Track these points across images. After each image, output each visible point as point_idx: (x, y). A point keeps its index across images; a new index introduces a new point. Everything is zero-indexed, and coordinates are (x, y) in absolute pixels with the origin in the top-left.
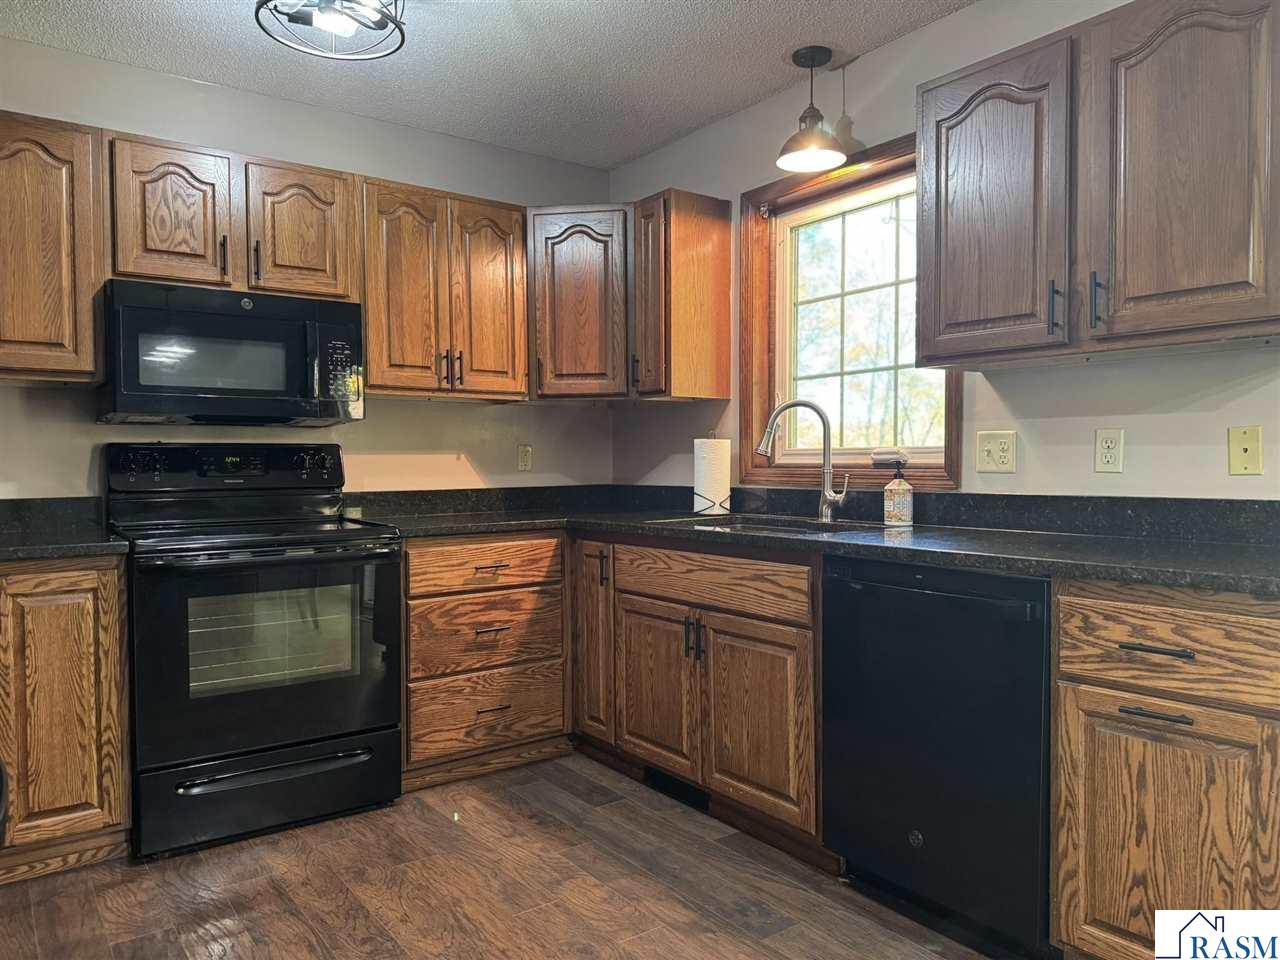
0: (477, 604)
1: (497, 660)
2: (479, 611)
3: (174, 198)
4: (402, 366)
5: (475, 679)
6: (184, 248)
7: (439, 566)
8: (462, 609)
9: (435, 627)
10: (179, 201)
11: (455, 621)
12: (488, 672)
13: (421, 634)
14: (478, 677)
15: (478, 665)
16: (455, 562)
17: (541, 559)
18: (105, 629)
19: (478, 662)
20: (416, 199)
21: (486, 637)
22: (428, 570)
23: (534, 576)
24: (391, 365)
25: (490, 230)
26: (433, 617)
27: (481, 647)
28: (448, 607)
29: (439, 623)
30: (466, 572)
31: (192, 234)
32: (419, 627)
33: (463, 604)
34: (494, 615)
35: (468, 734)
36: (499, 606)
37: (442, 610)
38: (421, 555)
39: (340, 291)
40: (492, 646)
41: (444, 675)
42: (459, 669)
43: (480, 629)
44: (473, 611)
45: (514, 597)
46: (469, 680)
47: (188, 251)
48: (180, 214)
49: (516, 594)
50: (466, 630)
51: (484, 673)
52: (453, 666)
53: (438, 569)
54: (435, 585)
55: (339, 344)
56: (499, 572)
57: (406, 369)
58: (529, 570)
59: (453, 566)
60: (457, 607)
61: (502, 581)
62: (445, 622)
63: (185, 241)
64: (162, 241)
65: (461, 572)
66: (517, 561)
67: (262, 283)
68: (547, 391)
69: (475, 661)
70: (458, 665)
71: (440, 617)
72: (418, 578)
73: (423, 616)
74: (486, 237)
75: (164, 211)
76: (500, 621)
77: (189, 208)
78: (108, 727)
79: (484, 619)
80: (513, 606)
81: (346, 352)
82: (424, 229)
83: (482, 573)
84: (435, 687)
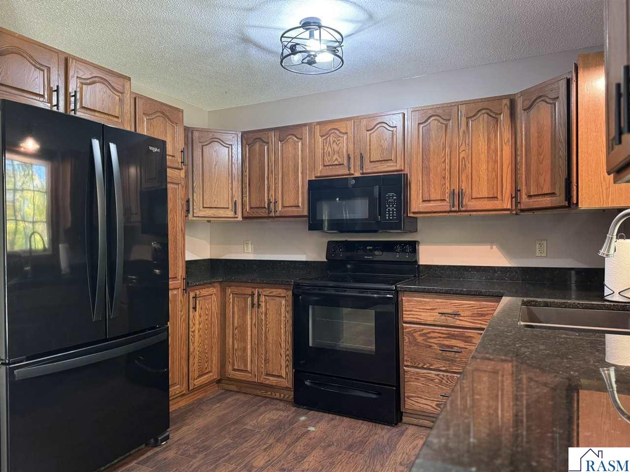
0: (443, 334)
1: (455, 369)
2: (444, 338)
3: (333, 143)
4: (429, 201)
5: (441, 376)
6: (336, 163)
7: (419, 309)
8: (432, 335)
9: (417, 341)
10: (335, 143)
11: (428, 340)
12: (449, 374)
13: (410, 342)
14: (444, 375)
15: (443, 369)
16: (429, 308)
17: (487, 314)
18: (288, 312)
19: (443, 367)
20: (439, 111)
21: (448, 354)
22: (413, 309)
23: (481, 324)
24: (424, 201)
25: (486, 115)
26: (416, 335)
27: (445, 359)
28: (425, 331)
29: (420, 339)
30: (435, 314)
31: (339, 156)
32: (409, 339)
33: (433, 332)
34: (453, 342)
35: (437, 405)
36: (457, 338)
37: (422, 332)
38: (409, 301)
39: (398, 168)
40: (452, 361)
41: (423, 368)
42: (431, 367)
43: (445, 348)
44: (440, 337)
45: (467, 334)
46: (438, 375)
47: (337, 163)
48: (335, 150)
49: (469, 333)
50: (436, 347)
51: (448, 374)
52: (428, 365)
53: (418, 310)
54: (417, 318)
55: (391, 194)
56: (456, 318)
57: (432, 202)
58: (478, 320)
59: (427, 309)
60: (429, 333)
61: (458, 323)
62: (423, 339)
63: (336, 159)
64: (329, 161)
65: (432, 314)
66: (470, 313)
67: (365, 171)
68: (523, 207)
69: (442, 366)
70: (431, 365)
71: (421, 335)
72: (408, 313)
73: (410, 334)
74: (483, 120)
75: (330, 149)
76: (457, 347)
77: (338, 145)
78: (288, 349)
79: (446, 343)
80: (467, 340)
81: (394, 198)
82: (444, 126)
83: (445, 316)
84: (418, 373)
